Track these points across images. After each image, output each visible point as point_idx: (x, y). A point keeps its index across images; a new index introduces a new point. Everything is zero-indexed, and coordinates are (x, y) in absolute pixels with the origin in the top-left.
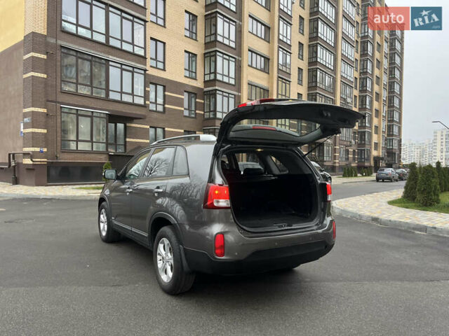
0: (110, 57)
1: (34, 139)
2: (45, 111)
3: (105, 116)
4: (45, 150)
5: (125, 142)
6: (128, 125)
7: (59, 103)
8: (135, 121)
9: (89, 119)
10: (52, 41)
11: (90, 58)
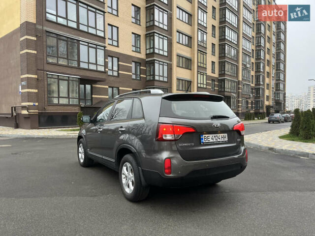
0: (80, 38)
1: (28, 97)
2: (36, 76)
3: (77, 80)
4: (37, 104)
5: (92, 98)
6: (94, 86)
7: (45, 71)
8: (98, 83)
9: (66, 82)
10: (40, 27)
11: (67, 39)
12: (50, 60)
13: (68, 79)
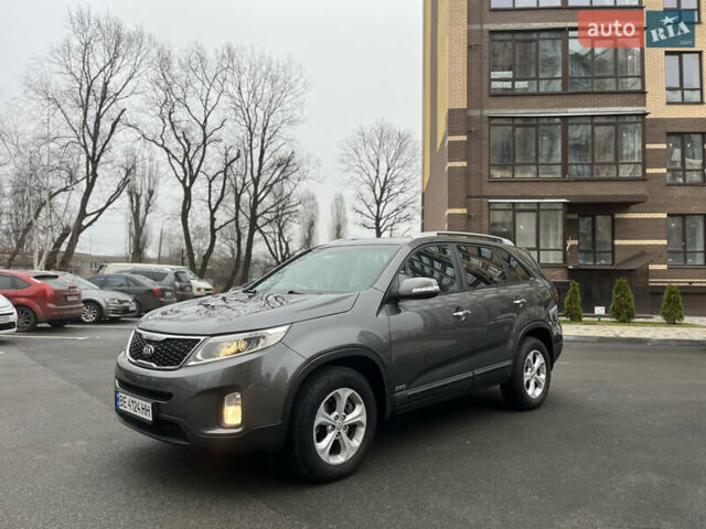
0: (570, 110)
3: (561, 207)
5: (613, 246)
6: (617, 216)
7: (486, 197)
9: (533, 215)
10: (475, 113)
11: (534, 122)
12: (497, 174)
13: (536, 207)
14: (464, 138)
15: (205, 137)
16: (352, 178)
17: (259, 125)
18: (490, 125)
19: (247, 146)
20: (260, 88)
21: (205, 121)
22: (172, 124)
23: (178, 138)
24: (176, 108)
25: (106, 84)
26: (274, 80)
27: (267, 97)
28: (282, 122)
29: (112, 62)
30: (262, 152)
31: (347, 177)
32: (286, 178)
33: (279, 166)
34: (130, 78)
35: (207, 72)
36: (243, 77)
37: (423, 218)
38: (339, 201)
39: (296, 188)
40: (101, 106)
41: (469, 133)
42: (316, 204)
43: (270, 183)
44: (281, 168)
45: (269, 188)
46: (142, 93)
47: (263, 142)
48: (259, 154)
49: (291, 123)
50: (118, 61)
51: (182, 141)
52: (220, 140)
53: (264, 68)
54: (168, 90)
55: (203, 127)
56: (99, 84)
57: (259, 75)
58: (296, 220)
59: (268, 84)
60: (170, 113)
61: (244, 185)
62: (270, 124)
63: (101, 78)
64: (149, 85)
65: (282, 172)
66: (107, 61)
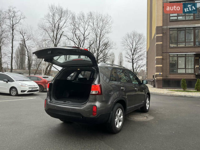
2: (161, 57)
3: (193, 55)
4: (161, 73)
7: (168, 53)
9: (184, 58)
10: (165, 27)
11: (185, 29)
12: (172, 46)
13: (185, 55)
14: (161, 35)
15: (84, 38)
16: (125, 48)
17: (99, 34)
18: (170, 31)
19: (95, 40)
20: (99, 23)
21: (84, 34)
22: (75, 35)
23: (77, 39)
24: (76, 30)
25: (59, 25)
26: (103, 21)
27: (101, 26)
28: (105, 33)
29: (60, 19)
30: (100, 42)
31: (124, 48)
32: (106, 48)
33: (104, 45)
34: (65, 23)
35: (85, 20)
36: (94, 21)
37: (147, 59)
38: (121, 54)
39: (109, 51)
40: (57, 31)
41: (163, 33)
42: (114, 56)
43: (102, 50)
44: (105, 46)
45: (101, 51)
46: (68, 27)
47: (100, 39)
48: (99, 42)
49: (108, 33)
50: (62, 18)
51: (78, 39)
52: (88, 39)
53: (100, 18)
54: (74, 25)
55: (84, 35)
56: (57, 25)
57: (99, 20)
58: (109, 60)
59: (101, 22)
60: (75, 32)
61: (95, 51)
62: (102, 33)
63: (57, 23)
64: (69, 24)
65: (105, 47)
66: (59, 19)
